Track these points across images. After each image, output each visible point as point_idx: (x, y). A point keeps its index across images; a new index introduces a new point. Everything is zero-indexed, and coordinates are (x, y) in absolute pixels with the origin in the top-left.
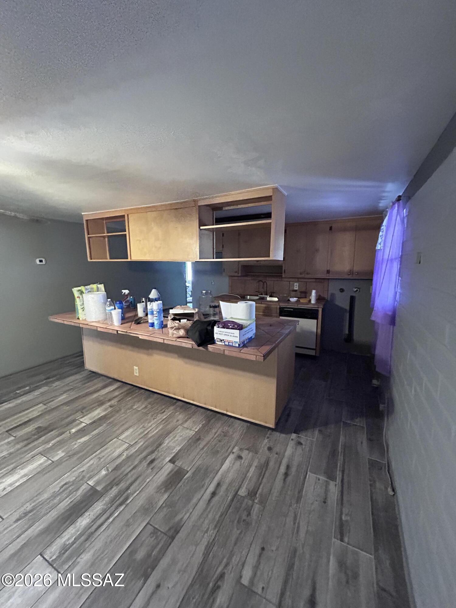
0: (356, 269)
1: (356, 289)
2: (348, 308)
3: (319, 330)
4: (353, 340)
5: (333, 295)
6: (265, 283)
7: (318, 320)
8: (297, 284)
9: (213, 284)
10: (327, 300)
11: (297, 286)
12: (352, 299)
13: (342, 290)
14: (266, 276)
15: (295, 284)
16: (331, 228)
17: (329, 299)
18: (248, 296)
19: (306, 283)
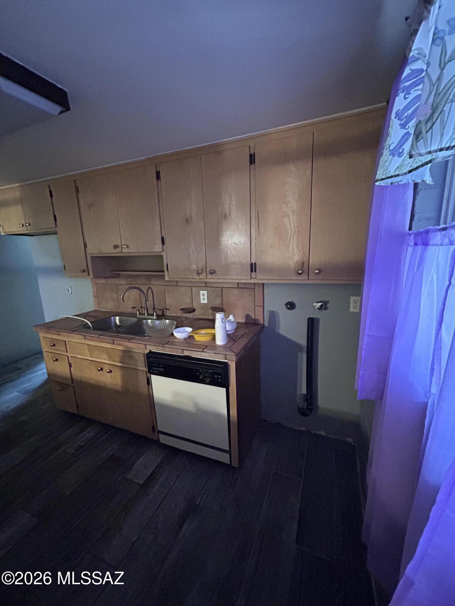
0: (315, 260)
1: (320, 304)
2: (303, 342)
3: (234, 412)
4: (318, 407)
5: (273, 315)
6: (150, 291)
7: (230, 388)
8: (205, 292)
9: (70, 292)
10: (263, 326)
11: (206, 297)
12: (312, 324)
13: (291, 306)
14: (149, 278)
15: (202, 292)
16: (252, 159)
17: (266, 324)
18: (117, 318)
19: (222, 291)
